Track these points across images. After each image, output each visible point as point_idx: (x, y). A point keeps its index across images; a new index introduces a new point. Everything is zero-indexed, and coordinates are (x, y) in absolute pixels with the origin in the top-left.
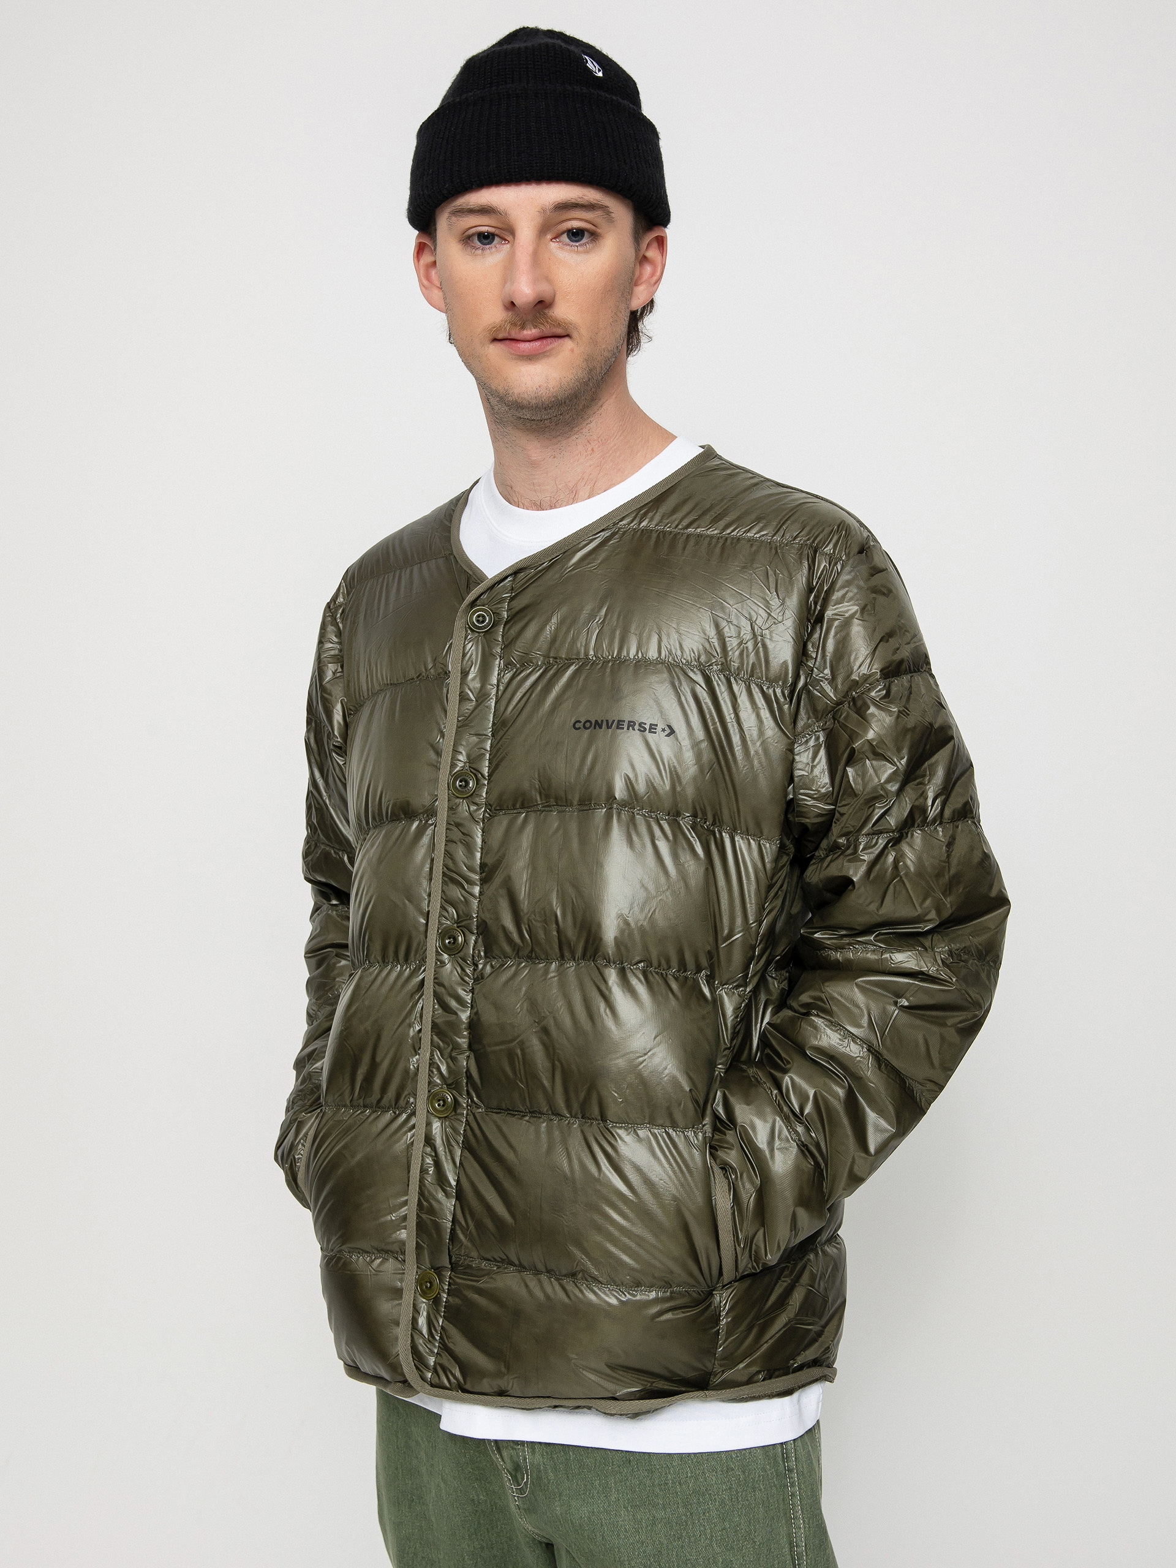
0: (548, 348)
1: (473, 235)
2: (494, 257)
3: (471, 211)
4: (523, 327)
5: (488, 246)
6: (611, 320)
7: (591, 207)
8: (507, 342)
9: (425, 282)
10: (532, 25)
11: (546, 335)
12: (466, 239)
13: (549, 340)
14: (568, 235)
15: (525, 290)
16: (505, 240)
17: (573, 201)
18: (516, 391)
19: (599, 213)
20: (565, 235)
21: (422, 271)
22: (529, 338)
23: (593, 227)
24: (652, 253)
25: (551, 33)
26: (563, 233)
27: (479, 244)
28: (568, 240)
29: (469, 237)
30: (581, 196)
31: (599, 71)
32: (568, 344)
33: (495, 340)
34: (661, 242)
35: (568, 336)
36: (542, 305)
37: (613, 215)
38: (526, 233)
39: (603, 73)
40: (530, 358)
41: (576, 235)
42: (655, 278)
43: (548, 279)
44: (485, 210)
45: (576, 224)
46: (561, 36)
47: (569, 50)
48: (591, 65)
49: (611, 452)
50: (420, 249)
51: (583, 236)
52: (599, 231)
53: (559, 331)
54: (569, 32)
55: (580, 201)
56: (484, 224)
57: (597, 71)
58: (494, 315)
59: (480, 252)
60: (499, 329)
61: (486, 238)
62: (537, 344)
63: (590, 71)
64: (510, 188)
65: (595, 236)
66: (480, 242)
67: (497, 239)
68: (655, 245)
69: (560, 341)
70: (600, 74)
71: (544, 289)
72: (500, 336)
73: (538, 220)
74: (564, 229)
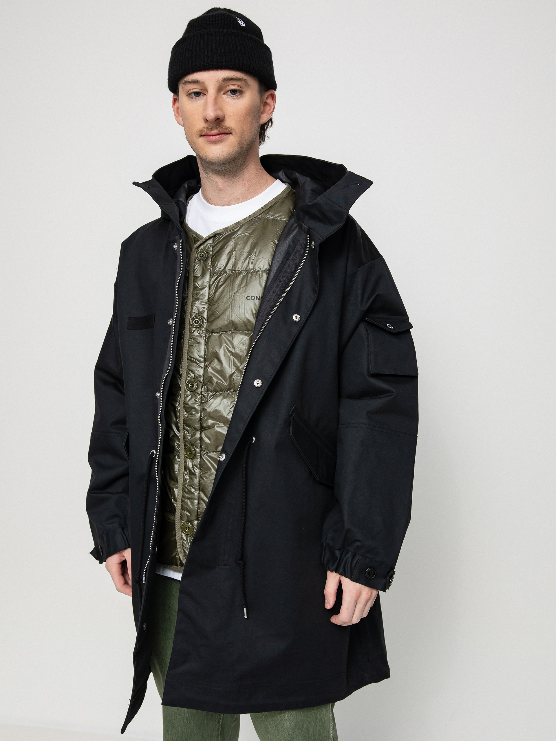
0: (222, 138)
1: (192, 92)
2: (200, 102)
3: (190, 82)
4: (212, 130)
5: (198, 97)
6: (249, 127)
7: (238, 80)
8: (206, 136)
9: (177, 115)
10: (218, 7)
11: (221, 133)
12: (189, 95)
13: (223, 135)
14: (230, 92)
15: (211, 114)
16: (205, 94)
17: (231, 77)
18: (210, 157)
19: (242, 82)
20: (229, 92)
21: (175, 110)
22: (214, 134)
23: (240, 89)
24: (269, 101)
25: (225, 9)
26: (228, 91)
27: (194, 96)
28: (230, 94)
29: (190, 94)
30: (234, 75)
31: (243, 24)
32: (231, 137)
33: (201, 136)
34: (273, 97)
35: (231, 133)
36: (219, 121)
37: (249, 83)
38: (212, 91)
39: (245, 25)
40: (215, 142)
41: (234, 92)
42: (270, 111)
43: (221, 110)
44: (196, 82)
45: (233, 87)
46: (229, 11)
47: (230, 15)
48: (240, 21)
49: (252, 185)
50: (175, 101)
51: (237, 92)
52: (243, 90)
53: (227, 131)
54: (233, 9)
55: (234, 77)
56: (195, 88)
57: (242, 24)
58: (201, 125)
59: (194, 99)
60: (202, 131)
61: (197, 94)
62: (218, 137)
63: (239, 24)
64: (205, 72)
65: (241, 92)
66: (195, 95)
67: (202, 94)
68: (270, 98)
69: (227, 136)
70: (244, 25)
71: (220, 113)
72: (203, 134)
73: (217, 85)
74: (228, 90)
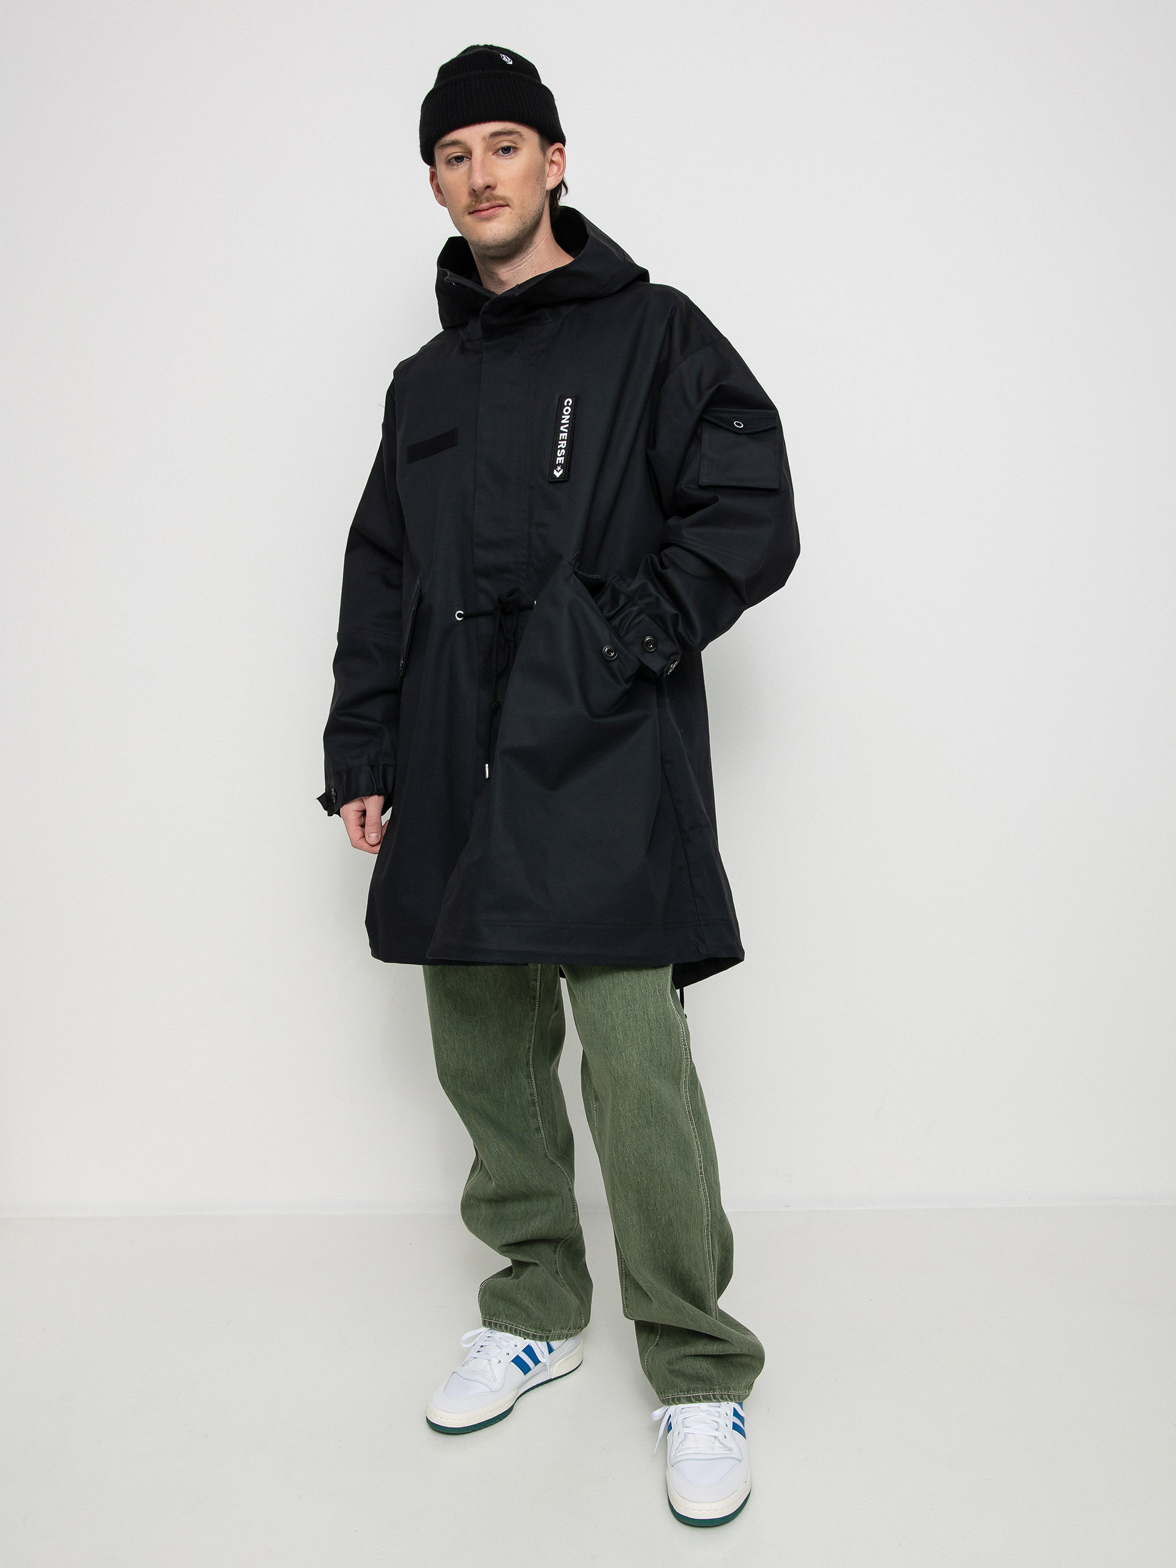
0: (497, 213)
1: (452, 159)
2: (463, 168)
3: (448, 145)
4: (480, 203)
5: (460, 163)
6: (531, 194)
7: (509, 133)
8: (475, 213)
9: (436, 193)
10: (475, 44)
11: (495, 206)
12: (449, 162)
13: (497, 208)
14: (502, 151)
15: (479, 181)
16: (468, 157)
17: (500, 131)
18: (483, 239)
19: (516, 135)
20: (500, 150)
21: (435, 188)
22: (483, 208)
23: (514, 145)
24: (557, 157)
25: (486, 46)
26: (499, 150)
27: (456, 162)
28: (502, 154)
29: (450, 160)
30: (504, 127)
31: (510, 61)
32: (508, 209)
33: (470, 213)
34: (562, 151)
35: (508, 205)
36: (490, 189)
37: (524, 136)
38: (478, 153)
39: (513, 62)
40: (488, 219)
41: (506, 150)
42: (560, 172)
43: (491, 175)
44: (454, 143)
45: (506, 144)
46: (491, 47)
47: (492, 53)
48: (505, 58)
50: (433, 176)
51: (509, 150)
52: (518, 146)
53: (501, 202)
54: (495, 44)
55: (504, 130)
56: (456, 151)
58: (465, 199)
59: (456, 167)
60: (469, 207)
61: (459, 159)
62: (490, 211)
63: (504, 62)
64: (466, 129)
65: (515, 149)
67: (465, 158)
68: (557, 153)
69: (503, 208)
70: (511, 63)
71: (490, 180)
72: (471, 211)
73: (484, 144)
74: (498, 148)
